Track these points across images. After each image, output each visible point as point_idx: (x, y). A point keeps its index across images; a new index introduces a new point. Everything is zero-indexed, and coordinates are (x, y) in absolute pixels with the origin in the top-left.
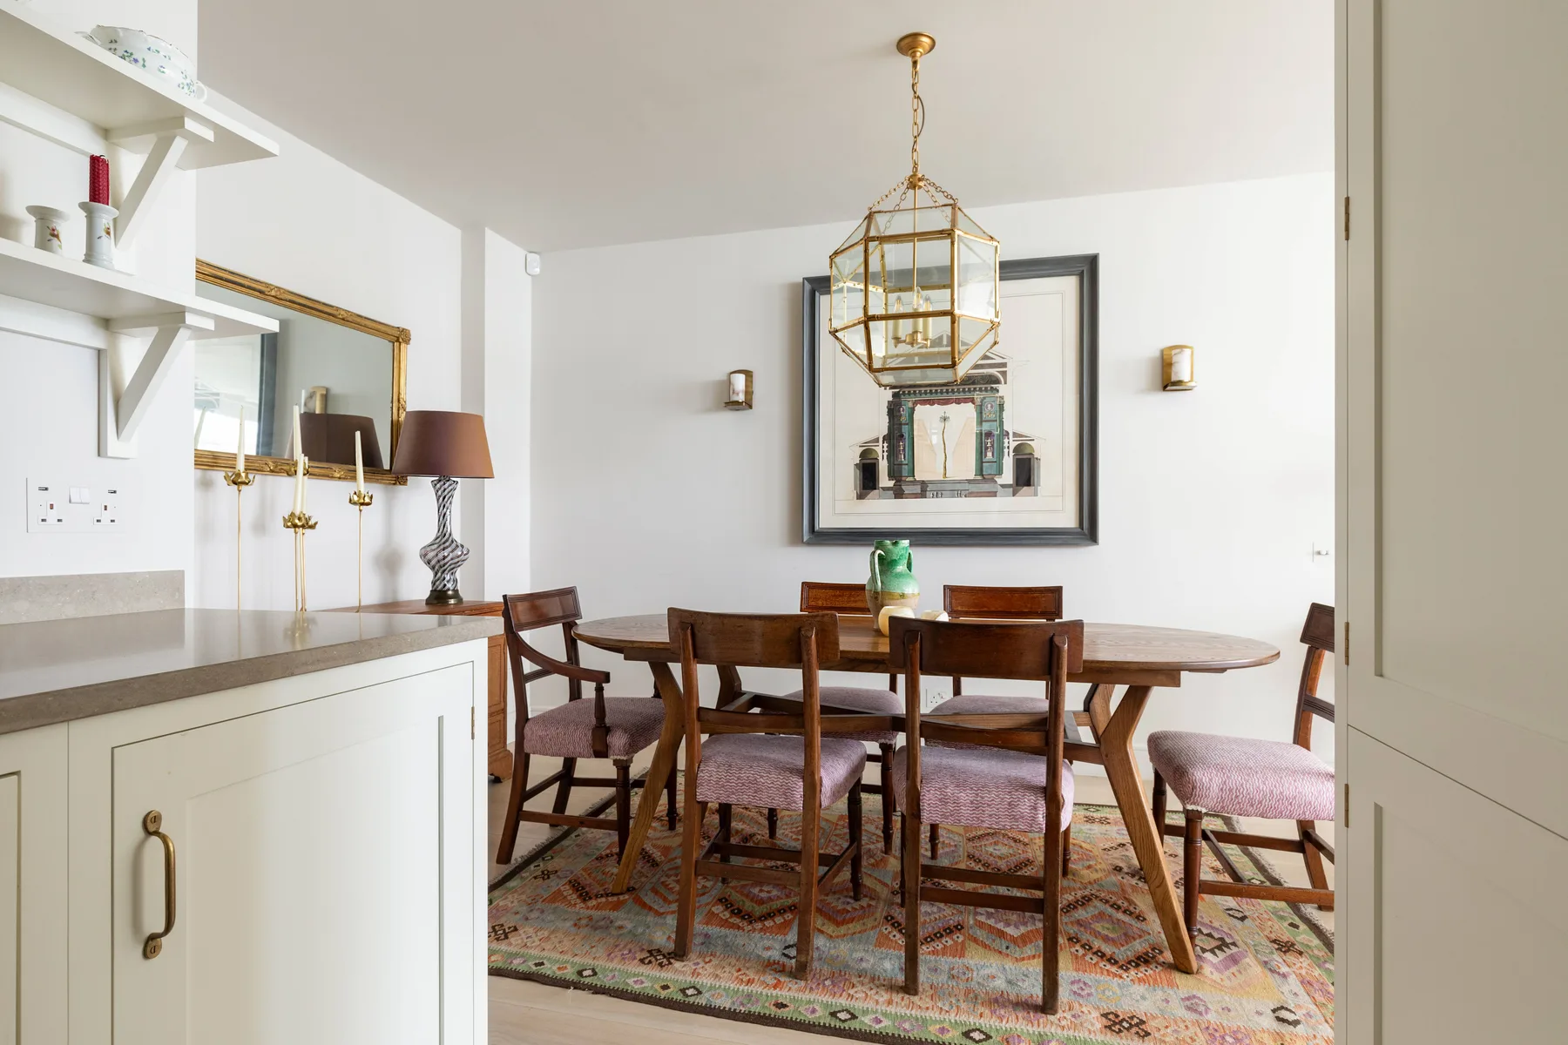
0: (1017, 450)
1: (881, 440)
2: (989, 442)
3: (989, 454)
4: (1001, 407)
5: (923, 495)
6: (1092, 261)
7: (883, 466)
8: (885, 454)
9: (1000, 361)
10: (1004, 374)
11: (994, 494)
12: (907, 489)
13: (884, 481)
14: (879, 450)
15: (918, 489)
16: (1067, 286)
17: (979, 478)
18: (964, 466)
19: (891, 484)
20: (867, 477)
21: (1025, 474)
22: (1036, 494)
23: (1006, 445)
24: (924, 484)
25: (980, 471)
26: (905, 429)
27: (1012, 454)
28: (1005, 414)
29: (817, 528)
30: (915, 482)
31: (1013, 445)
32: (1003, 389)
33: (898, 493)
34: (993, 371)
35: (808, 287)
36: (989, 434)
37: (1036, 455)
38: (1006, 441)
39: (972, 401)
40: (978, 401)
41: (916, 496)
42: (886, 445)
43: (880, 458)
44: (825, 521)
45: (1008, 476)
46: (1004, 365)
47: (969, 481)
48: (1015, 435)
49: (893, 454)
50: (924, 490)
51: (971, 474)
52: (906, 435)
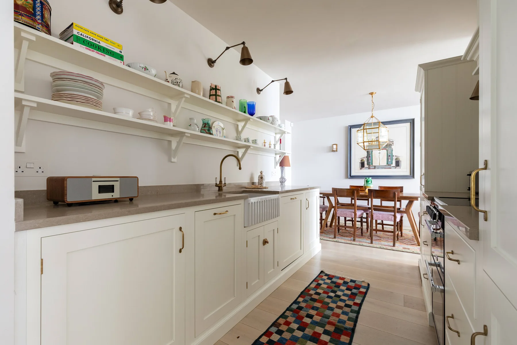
0: (396, 159)
1: (365, 157)
2: (389, 157)
3: (390, 160)
4: (392, 150)
5: (375, 168)
6: (413, 120)
7: (366, 163)
8: (366, 160)
9: (392, 141)
10: (393, 143)
11: (391, 168)
12: (371, 167)
13: (366, 165)
14: (365, 159)
15: (374, 167)
16: (408, 125)
17: (387, 165)
18: (384, 163)
19: (368, 166)
20: (362, 165)
21: (398, 164)
22: (400, 168)
23: (393, 158)
24: (375, 166)
25: (388, 164)
26: (370, 155)
27: (395, 160)
28: (393, 152)
29: (351, 175)
30: (373, 166)
31: (395, 158)
32: (393, 147)
33: (369, 168)
34: (391, 143)
35: (349, 127)
36: (390, 156)
37: (400, 160)
38: (393, 157)
39: (386, 149)
40: (387, 150)
41: (373, 169)
42: (366, 158)
43: (365, 161)
44: (353, 174)
45: (394, 164)
46: (393, 142)
47: (385, 166)
48: (395, 156)
49: (368, 160)
50: (375, 167)
51: (385, 164)
52: (371, 156)
